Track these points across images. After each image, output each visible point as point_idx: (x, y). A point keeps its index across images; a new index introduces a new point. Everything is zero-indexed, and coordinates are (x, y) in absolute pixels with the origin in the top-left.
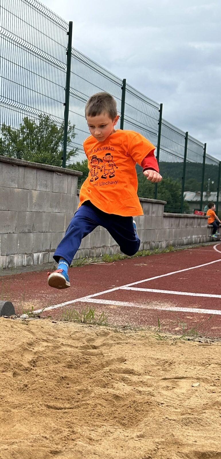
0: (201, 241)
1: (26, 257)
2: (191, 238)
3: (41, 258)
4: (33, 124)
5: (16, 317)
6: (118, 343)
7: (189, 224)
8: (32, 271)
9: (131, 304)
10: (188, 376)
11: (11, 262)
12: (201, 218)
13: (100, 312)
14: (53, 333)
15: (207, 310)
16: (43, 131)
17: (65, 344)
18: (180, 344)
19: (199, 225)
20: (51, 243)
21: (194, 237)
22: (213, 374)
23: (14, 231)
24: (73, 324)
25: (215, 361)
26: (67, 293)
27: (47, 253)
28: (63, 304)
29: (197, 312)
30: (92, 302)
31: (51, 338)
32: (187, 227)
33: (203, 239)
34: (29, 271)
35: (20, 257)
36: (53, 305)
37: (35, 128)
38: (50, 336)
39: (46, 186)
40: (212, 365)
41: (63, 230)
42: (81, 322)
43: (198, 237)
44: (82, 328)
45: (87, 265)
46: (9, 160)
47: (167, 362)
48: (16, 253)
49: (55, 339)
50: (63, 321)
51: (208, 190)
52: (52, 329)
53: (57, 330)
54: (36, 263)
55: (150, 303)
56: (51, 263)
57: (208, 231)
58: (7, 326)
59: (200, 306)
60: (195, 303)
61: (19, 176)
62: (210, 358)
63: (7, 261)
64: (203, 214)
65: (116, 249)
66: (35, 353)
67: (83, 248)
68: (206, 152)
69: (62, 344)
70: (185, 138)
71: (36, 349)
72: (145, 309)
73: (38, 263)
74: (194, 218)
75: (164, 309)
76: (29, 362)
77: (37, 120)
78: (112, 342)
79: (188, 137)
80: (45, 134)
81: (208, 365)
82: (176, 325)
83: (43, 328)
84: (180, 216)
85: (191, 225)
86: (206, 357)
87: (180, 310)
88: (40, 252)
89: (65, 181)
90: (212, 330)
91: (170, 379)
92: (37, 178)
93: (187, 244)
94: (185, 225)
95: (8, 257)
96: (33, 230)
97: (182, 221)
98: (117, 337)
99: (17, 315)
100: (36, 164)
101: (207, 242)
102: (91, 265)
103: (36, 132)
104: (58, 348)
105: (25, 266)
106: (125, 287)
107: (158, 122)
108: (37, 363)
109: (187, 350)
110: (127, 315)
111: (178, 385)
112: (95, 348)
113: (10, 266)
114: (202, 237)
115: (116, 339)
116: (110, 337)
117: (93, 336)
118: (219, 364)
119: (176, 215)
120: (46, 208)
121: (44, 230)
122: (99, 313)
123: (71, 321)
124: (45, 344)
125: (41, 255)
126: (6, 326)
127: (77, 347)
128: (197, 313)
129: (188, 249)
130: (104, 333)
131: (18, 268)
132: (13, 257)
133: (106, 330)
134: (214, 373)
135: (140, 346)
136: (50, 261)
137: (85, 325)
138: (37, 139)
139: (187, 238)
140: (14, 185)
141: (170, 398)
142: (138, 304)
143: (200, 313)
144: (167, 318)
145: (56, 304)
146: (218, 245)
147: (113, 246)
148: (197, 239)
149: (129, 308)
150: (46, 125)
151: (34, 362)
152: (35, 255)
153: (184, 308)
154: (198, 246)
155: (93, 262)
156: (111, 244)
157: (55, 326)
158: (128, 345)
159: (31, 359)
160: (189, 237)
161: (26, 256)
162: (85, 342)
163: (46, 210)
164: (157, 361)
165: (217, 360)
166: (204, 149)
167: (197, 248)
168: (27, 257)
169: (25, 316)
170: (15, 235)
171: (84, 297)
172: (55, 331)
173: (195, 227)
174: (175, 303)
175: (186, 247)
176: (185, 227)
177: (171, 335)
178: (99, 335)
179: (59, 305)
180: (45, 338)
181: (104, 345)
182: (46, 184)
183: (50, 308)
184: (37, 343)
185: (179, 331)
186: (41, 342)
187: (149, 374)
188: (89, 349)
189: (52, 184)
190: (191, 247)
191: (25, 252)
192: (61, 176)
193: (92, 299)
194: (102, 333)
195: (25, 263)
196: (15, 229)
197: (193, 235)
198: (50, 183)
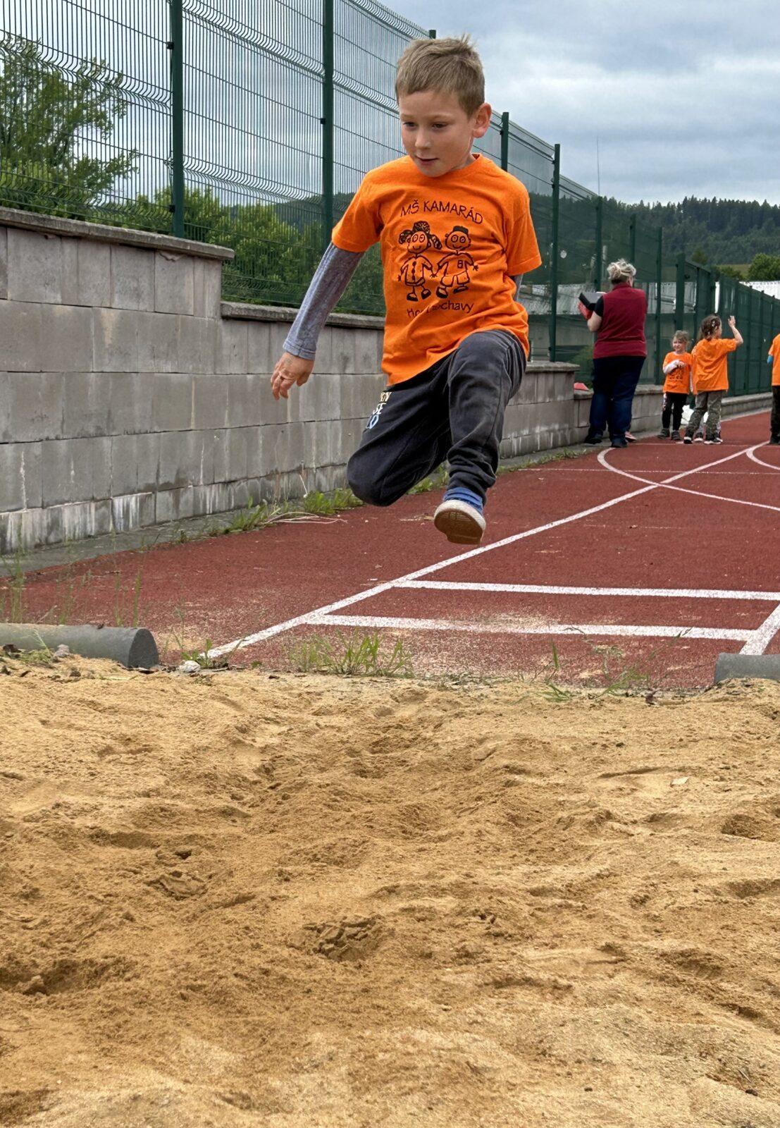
0: (560, 443)
1: (93, 511)
2: (532, 433)
3: (134, 511)
6: (457, 715)
9: (443, 625)
10: (658, 765)
11: (55, 525)
12: (556, 372)
15: (642, 628)
18: (609, 705)
19: (551, 393)
20: (158, 466)
21: (538, 430)
23: (59, 432)
27: (151, 495)
29: (618, 633)
33: (564, 437)
34: (114, 551)
35: (78, 509)
39: (137, 294)
40: (704, 743)
41: (189, 425)
42: (344, 673)
43: (549, 431)
44: (352, 687)
45: (268, 526)
46: (35, 223)
48: (67, 498)
50: (294, 674)
54: (120, 527)
56: (161, 524)
57: (576, 411)
58: (166, 689)
59: (620, 618)
60: (605, 613)
61: (63, 267)
63: (45, 524)
65: (332, 475)
66: (263, 750)
67: (244, 475)
68: (561, 172)
70: (502, 133)
71: (260, 741)
72: (484, 635)
73: (126, 527)
74: (536, 373)
76: (257, 771)
78: (441, 713)
79: (511, 129)
81: (693, 743)
83: (256, 692)
88: (132, 493)
89: (186, 277)
90: (671, 673)
91: (618, 774)
92: (114, 271)
93: (522, 453)
95: (46, 511)
96: (108, 427)
98: (449, 702)
100: (108, 230)
101: (576, 443)
102: (278, 527)
105: (93, 537)
106: (406, 582)
108: (275, 772)
109: (630, 716)
110: (446, 649)
111: (642, 787)
113: (52, 538)
114: (558, 430)
115: (448, 707)
116: (433, 702)
117: (386, 703)
120: (143, 363)
121: (138, 426)
123: (313, 672)
125: (133, 501)
126: (163, 690)
128: (620, 636)
129: (529, 466)
130: (412, 695)
131: (76, 543)
132: (60, 511)
133: (416, 687)
135: (514, 716)
136: (157, 520)
139: (521, 436)
140: (52, 294)
142: (459, 622)
144: (549, 652)
145: (249, 634)
147: (323, 468)
148: (546, 435)
149: (443, 634)
150: (27, 72)
151: (267, 771)
152: (119, 503)
154: (553, 458)
155: (281, 518)
156: (317, 461)
158: (483, 718)
159: (258, 764)
160: (526, 432)
161: (93, 505)
162: (373, 718)
163: (139, 365)
166: (554, 162)
167: (551, 463)
168: (96, 509)
169: (190, 664)
170: (62, 446)
171: (312, 613)
173: (540, 399)
174: (553, 615)
177: (578, 690)
178: (400, 699)
179: (257, 637)
180: (270, 716)
182: (136, 289)
183: (237, 645)
184: (256, 726)
185: (591, 680)
186: (263, 726)
189: (154, 288)
190: (536, 461)
191: (91, 496)
192: (177, 263)
193: (336, 617)
194: (407, 695)
195: (92, 528)
196: (62, 427)
197: (535, 426)
198: (146, 285)
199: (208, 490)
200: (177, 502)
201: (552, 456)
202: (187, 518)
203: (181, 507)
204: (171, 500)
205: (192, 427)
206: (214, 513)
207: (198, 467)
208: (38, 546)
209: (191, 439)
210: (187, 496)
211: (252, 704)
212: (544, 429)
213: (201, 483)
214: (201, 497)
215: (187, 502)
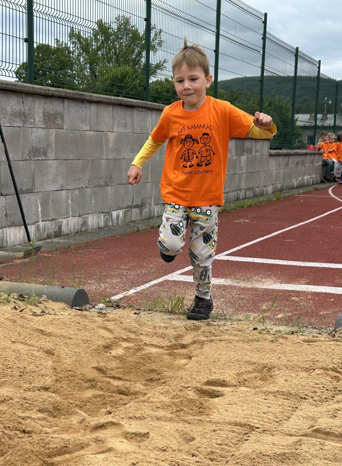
0: (315, 182)
1: (102, 217)
2: (303, 179)
3: (121, 217)
4: (109, 28)
5: (91, 307)
6: (210, 341)
7: (300, 163)
8: (111, 235)
9: (228, 282)
11: (85, 223)
12: (315, 154)
13: (191, 296)
14: (135, 329)
16: (121, 38)
17: (148, 343)
18: (281, 340)
19: (312, 163)
20: (133, 197)
21: (305, 178)
22: (317, 384)
23: (87, 185)
24: (159, 314)
25: (320, 365)
26: (152, 268)
27: (129, 210)
28: (148, 285)
29: (305, 290)
30: (182, 280)
31: (133, 336)
32: (298, 166)
33: (317, 180)
34: (107, 236)
35: (95, 217)
36: (136, 286)
37: (111, 35)
38: (131, 333)
39: (125, 126)
40: (318, 371)
42: (169, 312)
43: (311, 178)
44: (169, 321)
46: (77, 96)
47: (265, 367)
48: (91, 212)
49: (137, 337)
50: (147, 312)
51: (325, 112)
52: (134, 324)
53: (140, 325)
54: (115, 223)
55: (250, 279)
60: (303, 277)
61: (91, 115)
62: (315, 360)
63: (80, 223)
64: (317, 149)
68: (321, 72)
69: (145, 343)
70: (295, 56)
72: (244, 289)
73: (118, 223)
74: (306, 154)
75: (266, 288)
77: (114, 24)
78: (205, 339)
79: (299, 54)
80: (124, 41)
81: (312, 371)
82: (279, 311)
83: (122, 324)
84: (289, 153)
85: (303, 163)
86: (310, 359)
87: (285, 289)
88: (121, 209)
89: (148, 118)
90: (320, 316)
92: (114, 116)
93: (298, 188)
94: (295, 164)
95: (80, 218)
96: (110, 182)
97: (292, 159)
99: (92, 305)
100: (111, 99)
103: (113, 39)
104: (140, 350)
105: (102, 228)
106: (222, 256)
107: (262, 36)
112: (184, 346)
113: (83, 229)
114: (315, 177)
115: (209, 335)
116: (202, 332)
117: (182, 331)
118: (325, 369)
119: (284, 153)
122: (189, 296)
123: (156, 311)
124: (125, 344)
125: (121, 213)
127: (163, 347)
128: (305, 292)
129: (299, 194)
130: (195, 327)
131: (93, 231)
132: (87, 218)
134: (318, 381)
135: (235, 344)
136: (132, 220)
137: (172, 316)
138: (115, 48)
139: (298, 180)
140: (85, 126)
141: (266, 420)
142: (235, 281)
143: (308, 292)
144: (269, 301)
145: (139, 286)
146: (334, 186)
148: (309, 179)
149: (225, 288)
152: (114, 214)
153: (289, 285)
154: (310, 190)
157: (137, 319)
158: (223, 343)
160: (300, 179)
161: (102, 215)
162: (173, 340)
163: (125, 156)
164: (255, 366)
165: (323, 363)
166: (318, 68)
167: (309, 192)
168: (104, 216)
169: (101, 305)
170: (89, 191)
171: (173, 274)
172: (138, 326)
173: (307, 165)
174: (279, 278)
175: (295, 192)
176: (295, 166)
178: (188, 329)
179: (143, 287)
180: (125, 337)
181: (194, 342)
182: (125, 124)
183: (132, 291)
184: (115, 344)
187: (244, 384)
188: (176, 349)
189: (133, 122)
190: (302, 191)
191: (102, 211)
192: (144, 113)
193: (183, 276)
194: (192, 327)
195: (102, 224)
196: (89, 183)
197: (305, 176)
198: (130, 122)
199: (156, 207)
200: (141, 212)
201: (310, 189)
202: (146, 219)
203: (143, 214)
204: (138, 211)
205: (149, 181)
206: (158, 216)
207: (151, 198)
208: (77, 233)
209: (148, 186)
210: (146, 210)
211: (119, 330)
212: (308, 177)
213: (153, 204)
214: (152, 210)
215: (146, 212)
